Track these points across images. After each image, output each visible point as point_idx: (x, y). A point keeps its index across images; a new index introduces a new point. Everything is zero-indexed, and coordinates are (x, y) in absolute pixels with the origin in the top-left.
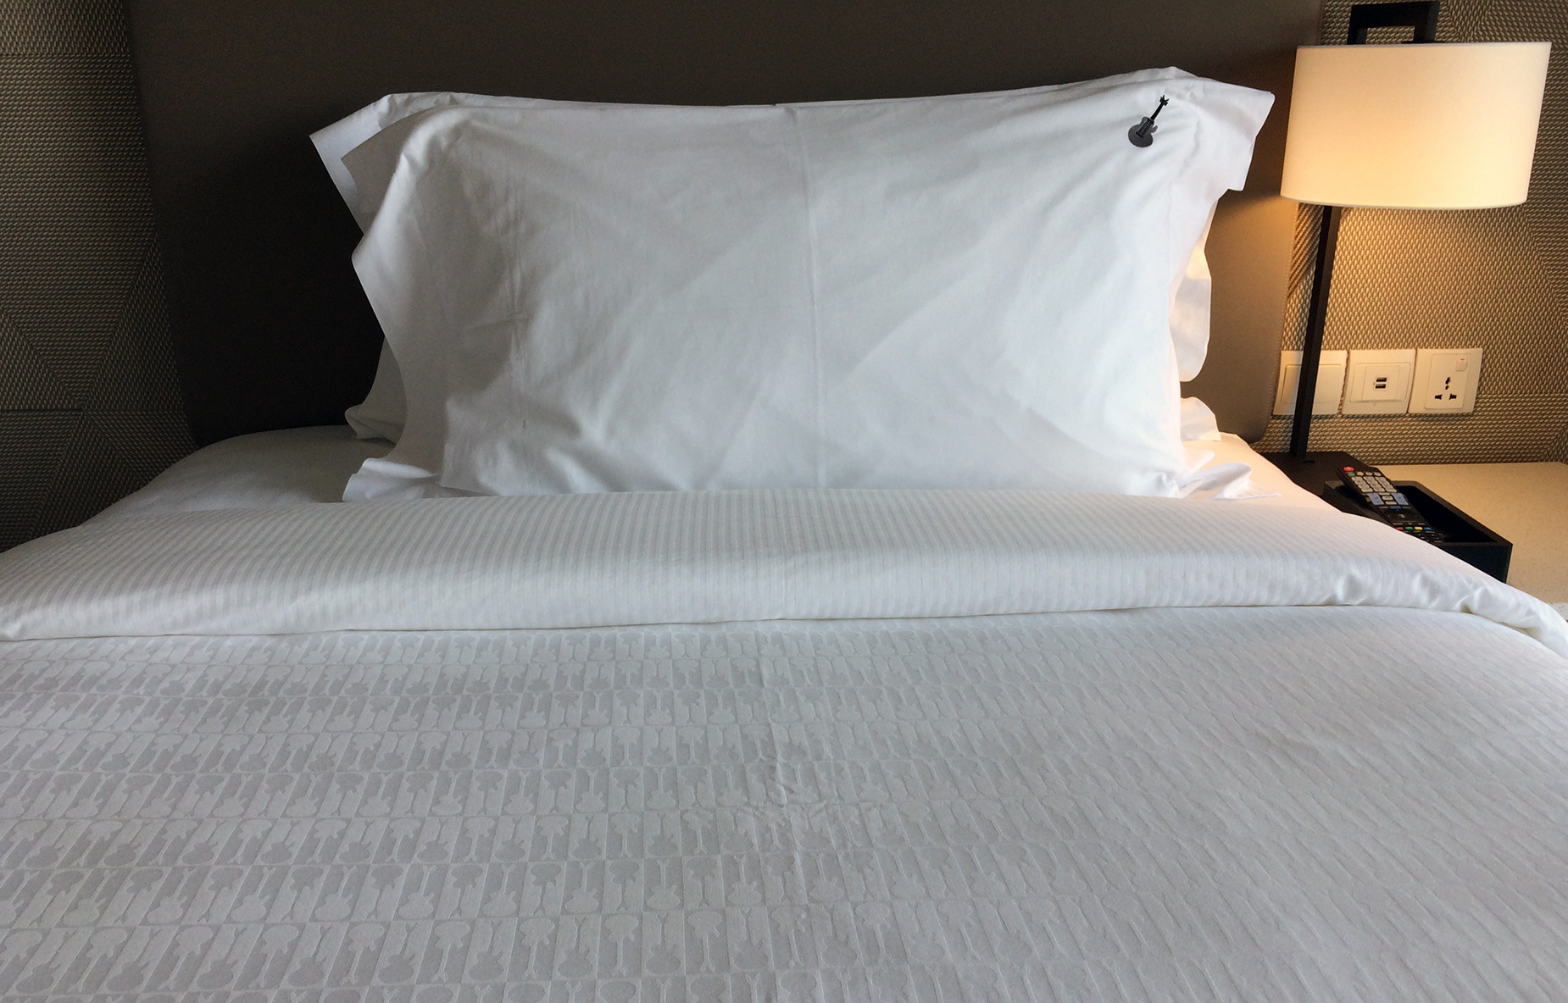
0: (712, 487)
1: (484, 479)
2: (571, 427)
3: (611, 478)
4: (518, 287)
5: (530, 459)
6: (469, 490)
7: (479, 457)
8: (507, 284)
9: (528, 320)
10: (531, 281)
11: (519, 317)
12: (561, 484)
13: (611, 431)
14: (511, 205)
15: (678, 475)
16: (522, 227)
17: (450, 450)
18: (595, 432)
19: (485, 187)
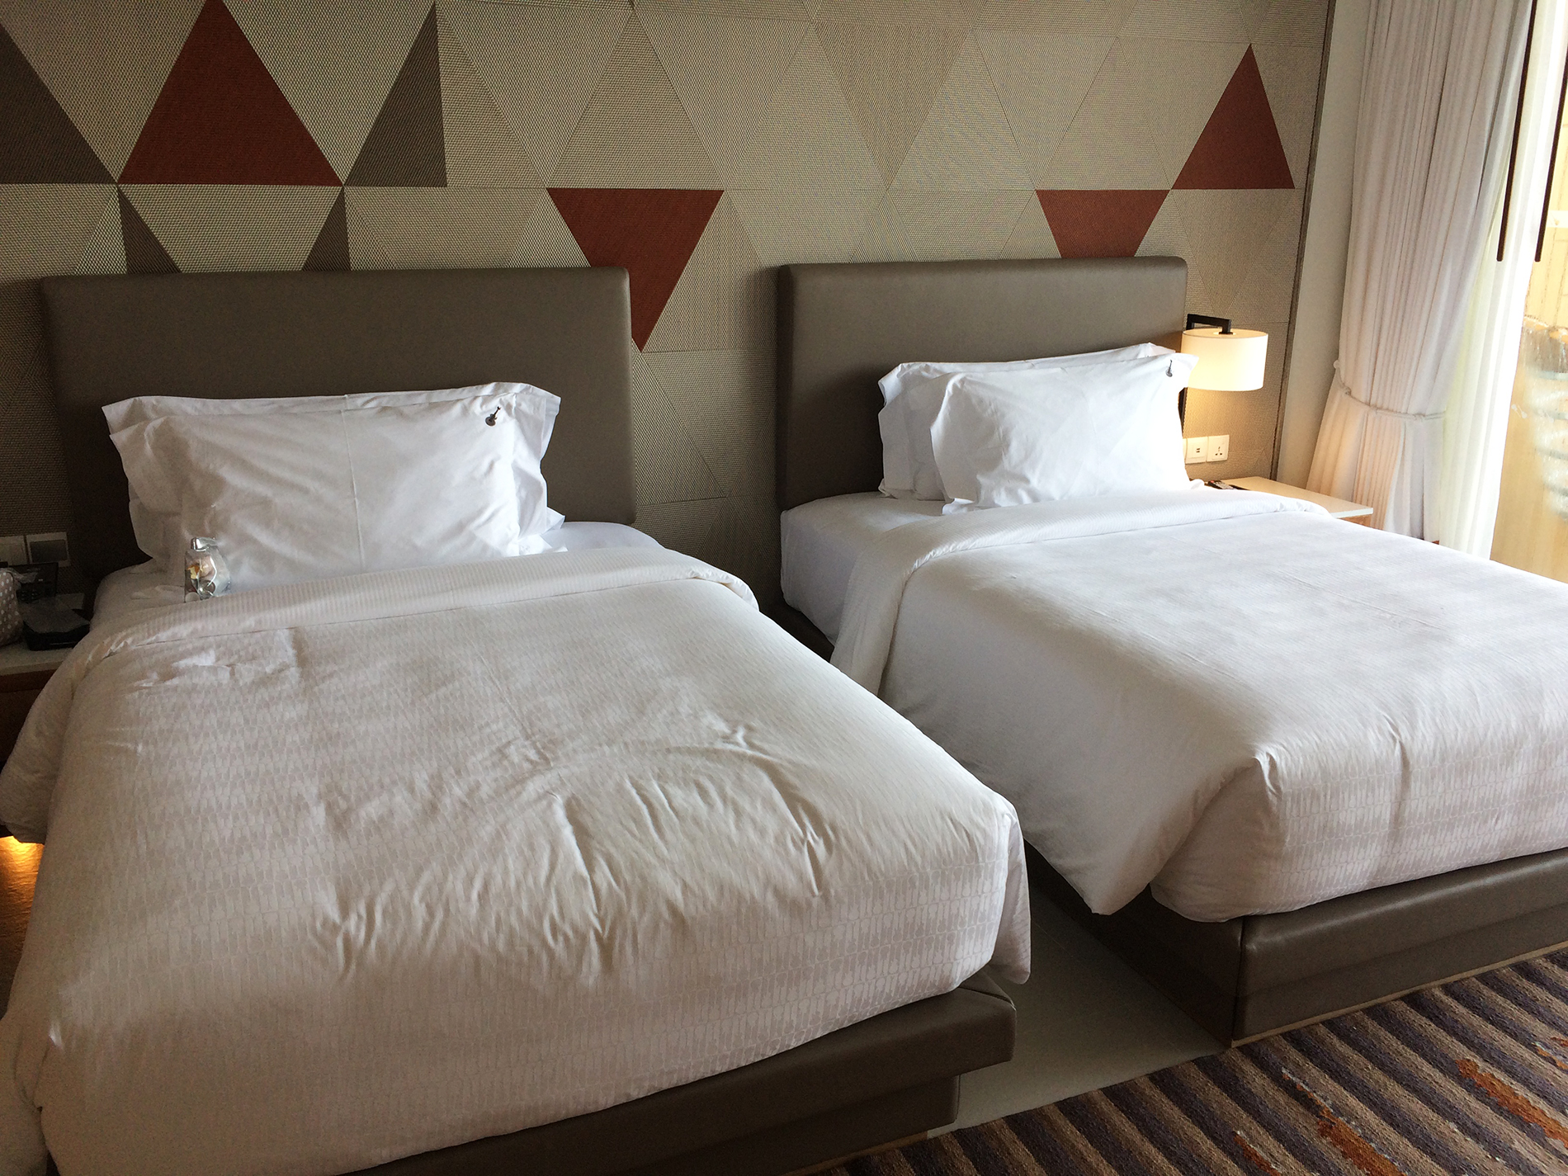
0: (1065, 498)
1: (996, 502)
2: (1027, 481)
3: (1035, 498)
4: (1001, 434)
5: (1012, 493)
6: (993, 505)
7: (994, 493)
8: (997, 433)
9: (1008, 446)
10: (1006, 433)
11: (1005, 444)
12: (1019, 500)
13: (1039, 481)
14: (992, 406)
15: (1056, 495)
16: (999, 414)
17: (983, 492)
18: (1035, 482)
19: (981, 401)
